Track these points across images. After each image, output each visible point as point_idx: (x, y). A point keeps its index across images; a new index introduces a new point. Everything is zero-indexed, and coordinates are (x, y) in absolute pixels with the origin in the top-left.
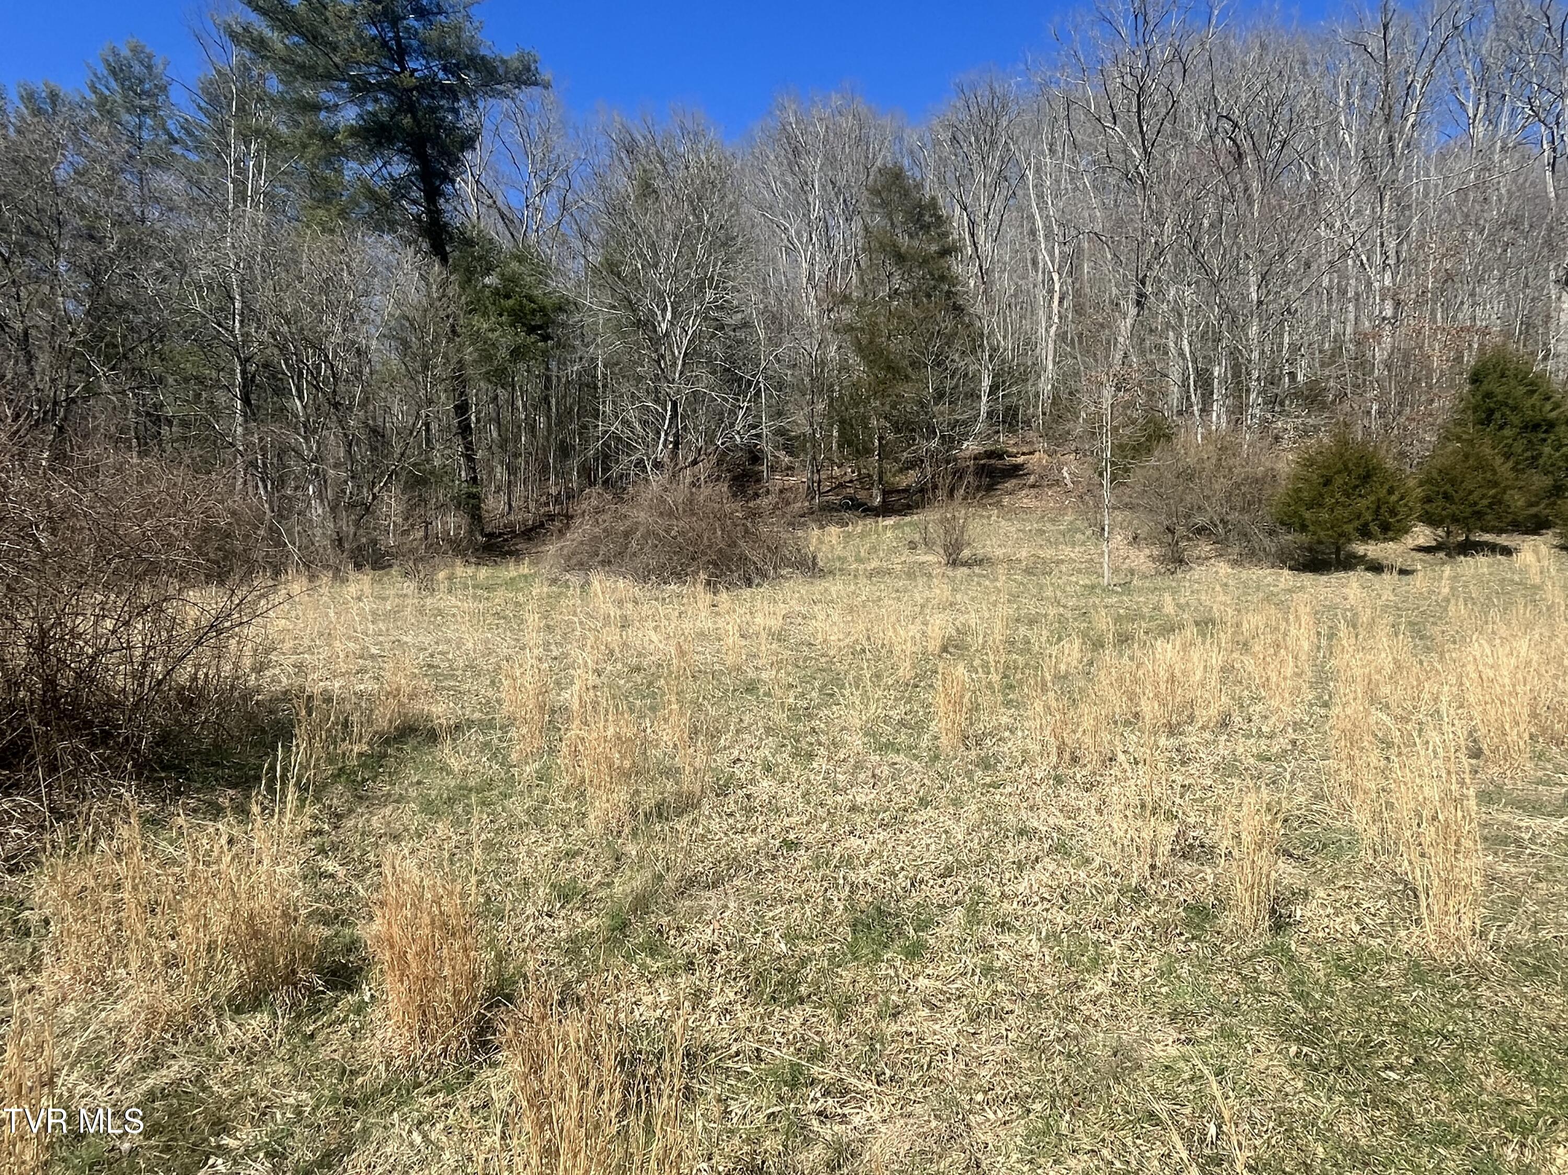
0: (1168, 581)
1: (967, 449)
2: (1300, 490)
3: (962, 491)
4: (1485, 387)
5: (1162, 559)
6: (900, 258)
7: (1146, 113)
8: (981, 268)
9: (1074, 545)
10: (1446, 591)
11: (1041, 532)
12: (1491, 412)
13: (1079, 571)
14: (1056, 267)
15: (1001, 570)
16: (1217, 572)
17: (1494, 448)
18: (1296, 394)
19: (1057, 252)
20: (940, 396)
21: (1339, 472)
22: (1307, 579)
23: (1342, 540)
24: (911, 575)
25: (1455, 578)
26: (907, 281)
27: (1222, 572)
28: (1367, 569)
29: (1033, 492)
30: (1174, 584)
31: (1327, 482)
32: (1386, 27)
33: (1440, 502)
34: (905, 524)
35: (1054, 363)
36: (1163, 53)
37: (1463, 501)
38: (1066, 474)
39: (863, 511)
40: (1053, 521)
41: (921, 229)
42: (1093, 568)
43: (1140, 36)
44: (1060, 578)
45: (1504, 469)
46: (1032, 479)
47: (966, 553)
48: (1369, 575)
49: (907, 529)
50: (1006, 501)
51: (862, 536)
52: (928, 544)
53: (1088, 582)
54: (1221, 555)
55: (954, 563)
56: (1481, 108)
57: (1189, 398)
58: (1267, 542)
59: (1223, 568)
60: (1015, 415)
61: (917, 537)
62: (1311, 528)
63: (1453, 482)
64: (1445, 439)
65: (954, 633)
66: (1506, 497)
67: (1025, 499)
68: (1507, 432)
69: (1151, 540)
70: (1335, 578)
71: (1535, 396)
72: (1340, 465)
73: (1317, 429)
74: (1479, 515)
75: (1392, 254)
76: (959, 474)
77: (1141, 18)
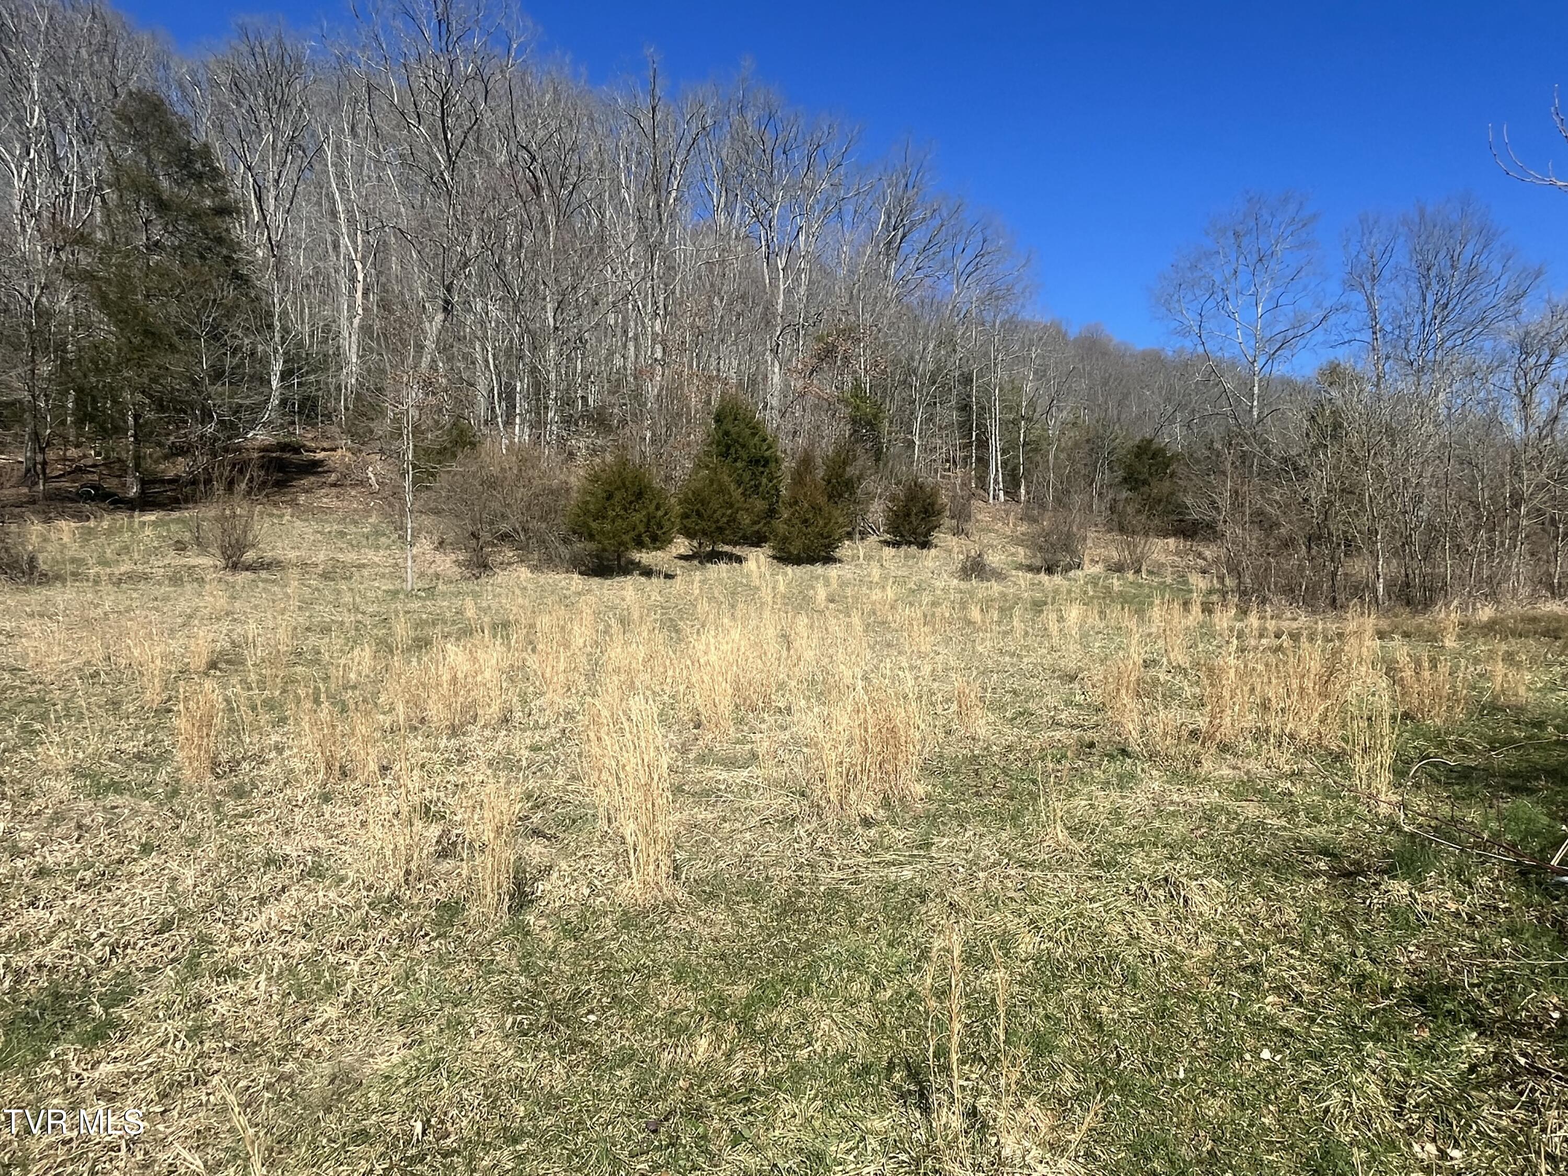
0: (472, 586)
1: (253, 438)
2: (587, 502)
3: (243, 486)
4: (724, 427)
5: (467, 564)
6: (162, 205)
7: (450, 121)
8: (269, 238)
9: (377, 548)
10: (697, 592)
11: (342, 534)
12: (728, 447)
13: (383, 576)
14: (359, 255)
15: (294, 573)
16: (519, 577)
17: (730, 476)
18: (587, 416)
19: (359, 239)
20: (217, 375)
21: (618, 489)
22: (595, 582)
23: (622, 548)
24: (176, 580)
25: (704, 582)
26: (171, 233)
27: (523, 576)
28: (641, 574)
29: (334, 490)
30: (477, 588)
31: (610, 497)
32: (654, 109)
33: (694, 518)
34: (173, 521)
35: (358, 357)
36: (466, 67)
37: (711, 517)
38: (370, 475)
39: (111, 503)
40: (355, 523)
41: (190, 177)
42: (397, 572)
43: (443, 43)
44: (361, 583)
45: (737, 494)
46: (333, 477)
47: (250, 556)
48: (643, 579)
49: (173, 527)
50: (302, 499)
51: (110, 532)
52: (201, 544)
53: (392, 587)
54: (522, 561)
55: (235, 567)
56: (723, 200)
57: (493, 409)
58: (562, 549)
59: (524, 573)
60: (314, 407)
61: (187, 536)
62: (597, 537)
63: (702, 502)
64: (698, 467)
65: (228, 646)
66: (739, 516)
67: (325, 499)
68: (739, 464)
69: (455, 546)
70: (617, 582)
71: (757, 438)
72: (619, 483)
73: (603, 449)
74: (720, 530)
75: (661, 305)
76: (241, 467)
77: (444, 26)
